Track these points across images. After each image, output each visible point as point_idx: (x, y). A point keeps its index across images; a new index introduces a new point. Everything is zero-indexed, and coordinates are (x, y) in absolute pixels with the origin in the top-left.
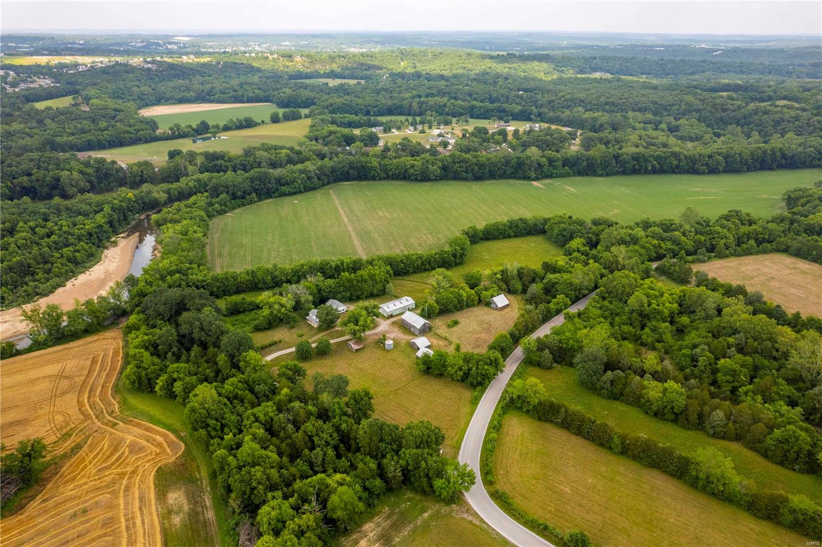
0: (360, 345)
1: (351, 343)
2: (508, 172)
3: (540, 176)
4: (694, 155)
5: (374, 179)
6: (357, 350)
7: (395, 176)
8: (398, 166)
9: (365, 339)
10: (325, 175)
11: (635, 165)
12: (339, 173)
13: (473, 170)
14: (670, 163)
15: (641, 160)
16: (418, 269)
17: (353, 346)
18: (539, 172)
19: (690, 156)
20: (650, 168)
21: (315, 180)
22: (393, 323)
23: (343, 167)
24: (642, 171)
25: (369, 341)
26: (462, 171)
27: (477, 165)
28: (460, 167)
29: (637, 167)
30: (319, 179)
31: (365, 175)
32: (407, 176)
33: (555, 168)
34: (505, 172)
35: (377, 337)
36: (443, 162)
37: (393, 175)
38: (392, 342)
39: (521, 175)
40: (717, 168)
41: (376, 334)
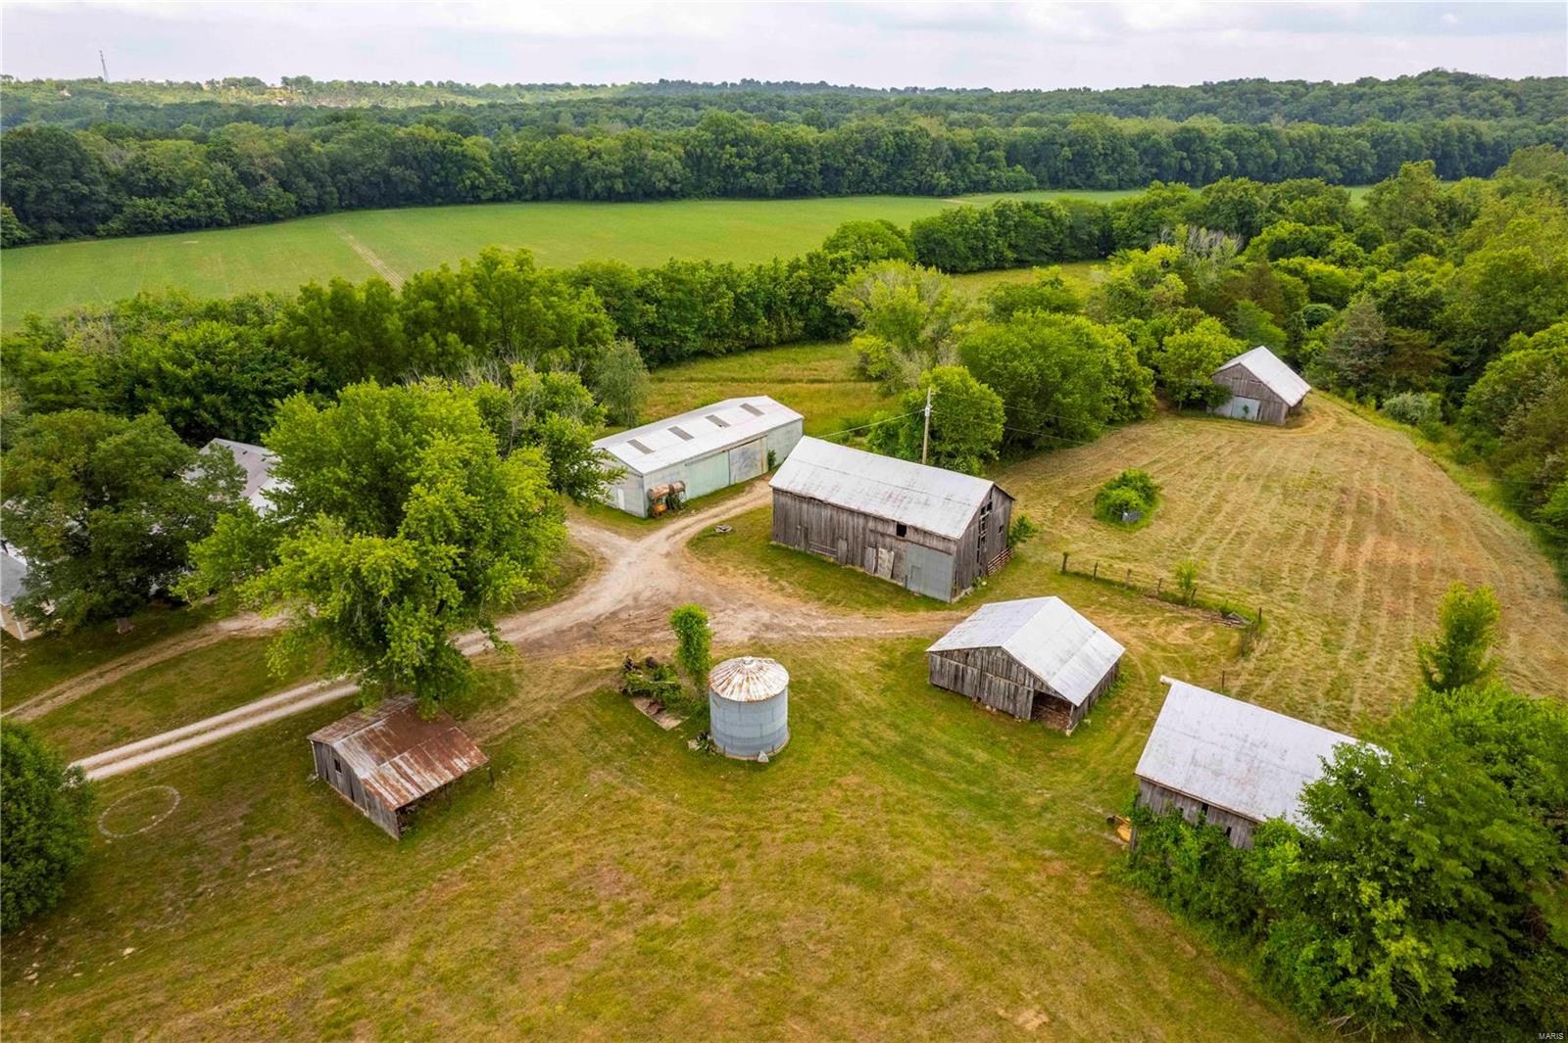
0: (447, 748)
1: (341, 742)
2: (875, 173)
3: (961, 185)
4: (1310, 137)
5: (477, 200)
6: (410, 816)
7: (542, 189)
8: (550, 154)
9: (498, 689)
10: (309, 177)
11: (1182, 158)
12: (356, 176)
13: (776, 163)
14: (1261, 155)
15: (1196, 147)
16: (719, 336)
17: (364, 768)
18: (957, 173)
19: (1301, 140)
20: (1219, 166)
21: (271, 187)
22: (701, 543)
23: (371, 157)
24: (1199, 176)
25: (536, 695)
26: (744, 169)
27: (788, 149)
28: (739, 156)
29: (1188, 165)
30: (285, 185)
31: (445, 184)
32: (581, 185)
33: (992, 163)
34: (866, 173)
35: (610, 659)
36: (684, 146)
37: (536, 183)
38: (772, 680)
39: (909, 182)
40: (1361, 171)
41: (591, 632)
